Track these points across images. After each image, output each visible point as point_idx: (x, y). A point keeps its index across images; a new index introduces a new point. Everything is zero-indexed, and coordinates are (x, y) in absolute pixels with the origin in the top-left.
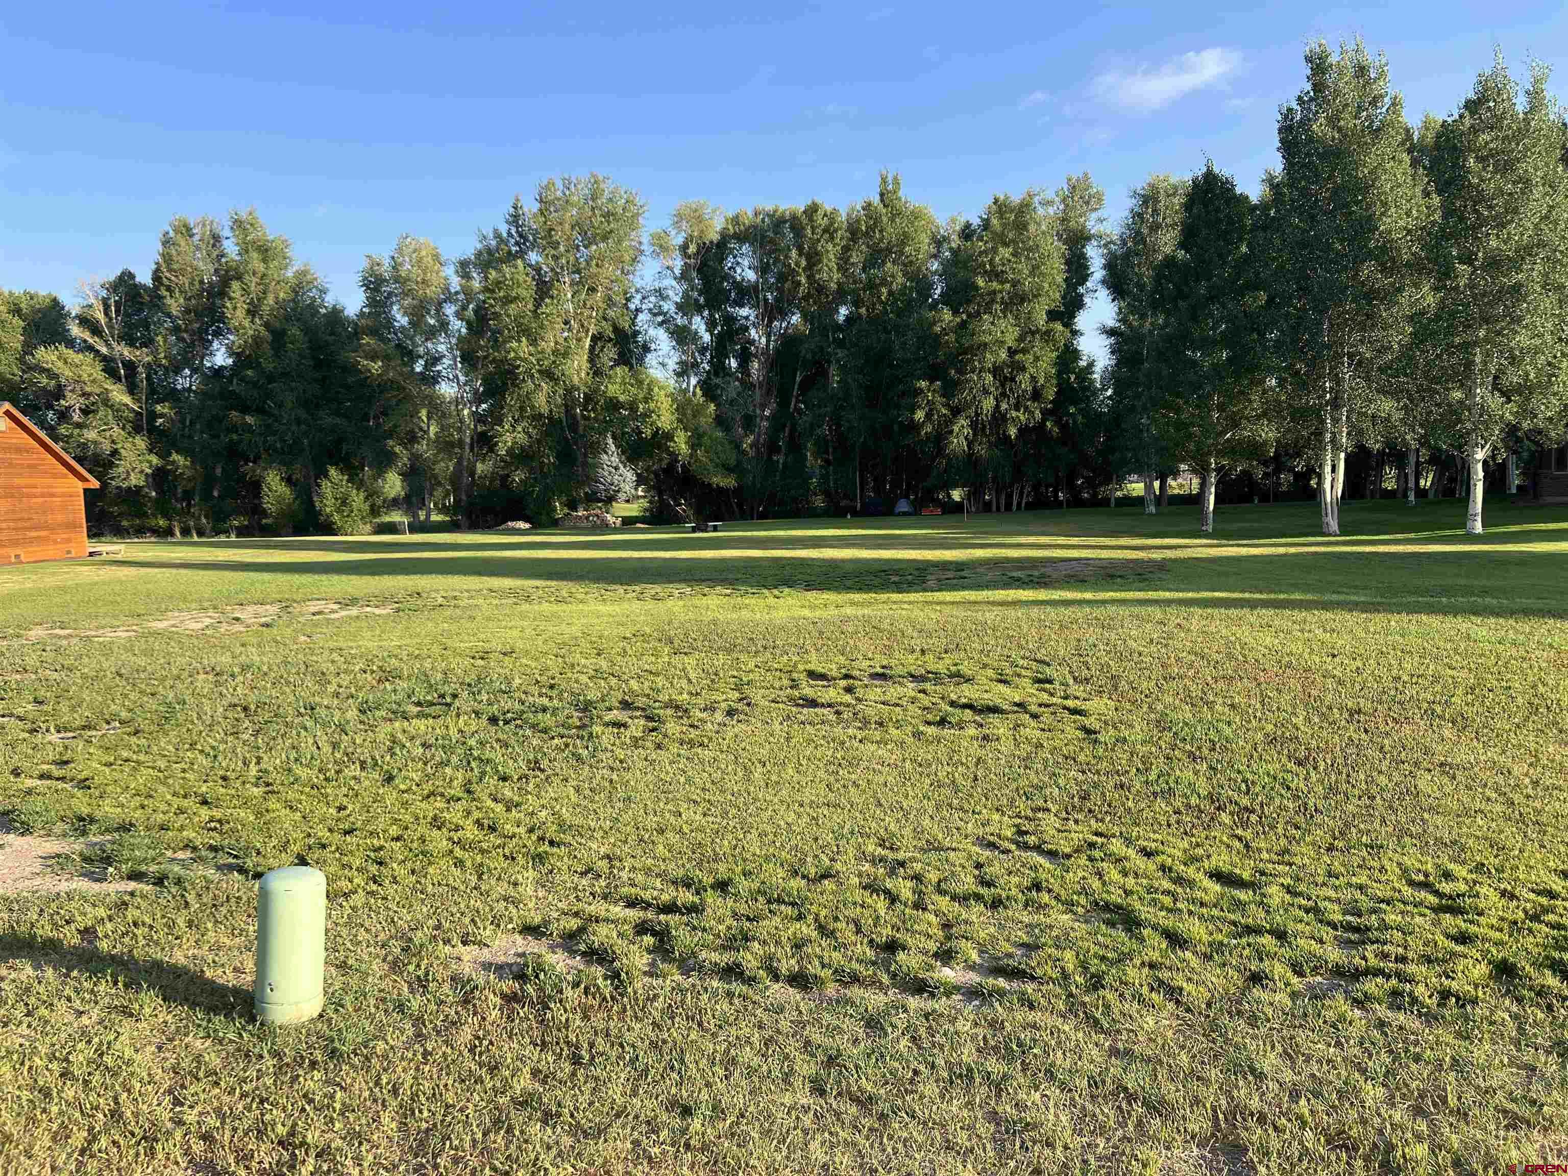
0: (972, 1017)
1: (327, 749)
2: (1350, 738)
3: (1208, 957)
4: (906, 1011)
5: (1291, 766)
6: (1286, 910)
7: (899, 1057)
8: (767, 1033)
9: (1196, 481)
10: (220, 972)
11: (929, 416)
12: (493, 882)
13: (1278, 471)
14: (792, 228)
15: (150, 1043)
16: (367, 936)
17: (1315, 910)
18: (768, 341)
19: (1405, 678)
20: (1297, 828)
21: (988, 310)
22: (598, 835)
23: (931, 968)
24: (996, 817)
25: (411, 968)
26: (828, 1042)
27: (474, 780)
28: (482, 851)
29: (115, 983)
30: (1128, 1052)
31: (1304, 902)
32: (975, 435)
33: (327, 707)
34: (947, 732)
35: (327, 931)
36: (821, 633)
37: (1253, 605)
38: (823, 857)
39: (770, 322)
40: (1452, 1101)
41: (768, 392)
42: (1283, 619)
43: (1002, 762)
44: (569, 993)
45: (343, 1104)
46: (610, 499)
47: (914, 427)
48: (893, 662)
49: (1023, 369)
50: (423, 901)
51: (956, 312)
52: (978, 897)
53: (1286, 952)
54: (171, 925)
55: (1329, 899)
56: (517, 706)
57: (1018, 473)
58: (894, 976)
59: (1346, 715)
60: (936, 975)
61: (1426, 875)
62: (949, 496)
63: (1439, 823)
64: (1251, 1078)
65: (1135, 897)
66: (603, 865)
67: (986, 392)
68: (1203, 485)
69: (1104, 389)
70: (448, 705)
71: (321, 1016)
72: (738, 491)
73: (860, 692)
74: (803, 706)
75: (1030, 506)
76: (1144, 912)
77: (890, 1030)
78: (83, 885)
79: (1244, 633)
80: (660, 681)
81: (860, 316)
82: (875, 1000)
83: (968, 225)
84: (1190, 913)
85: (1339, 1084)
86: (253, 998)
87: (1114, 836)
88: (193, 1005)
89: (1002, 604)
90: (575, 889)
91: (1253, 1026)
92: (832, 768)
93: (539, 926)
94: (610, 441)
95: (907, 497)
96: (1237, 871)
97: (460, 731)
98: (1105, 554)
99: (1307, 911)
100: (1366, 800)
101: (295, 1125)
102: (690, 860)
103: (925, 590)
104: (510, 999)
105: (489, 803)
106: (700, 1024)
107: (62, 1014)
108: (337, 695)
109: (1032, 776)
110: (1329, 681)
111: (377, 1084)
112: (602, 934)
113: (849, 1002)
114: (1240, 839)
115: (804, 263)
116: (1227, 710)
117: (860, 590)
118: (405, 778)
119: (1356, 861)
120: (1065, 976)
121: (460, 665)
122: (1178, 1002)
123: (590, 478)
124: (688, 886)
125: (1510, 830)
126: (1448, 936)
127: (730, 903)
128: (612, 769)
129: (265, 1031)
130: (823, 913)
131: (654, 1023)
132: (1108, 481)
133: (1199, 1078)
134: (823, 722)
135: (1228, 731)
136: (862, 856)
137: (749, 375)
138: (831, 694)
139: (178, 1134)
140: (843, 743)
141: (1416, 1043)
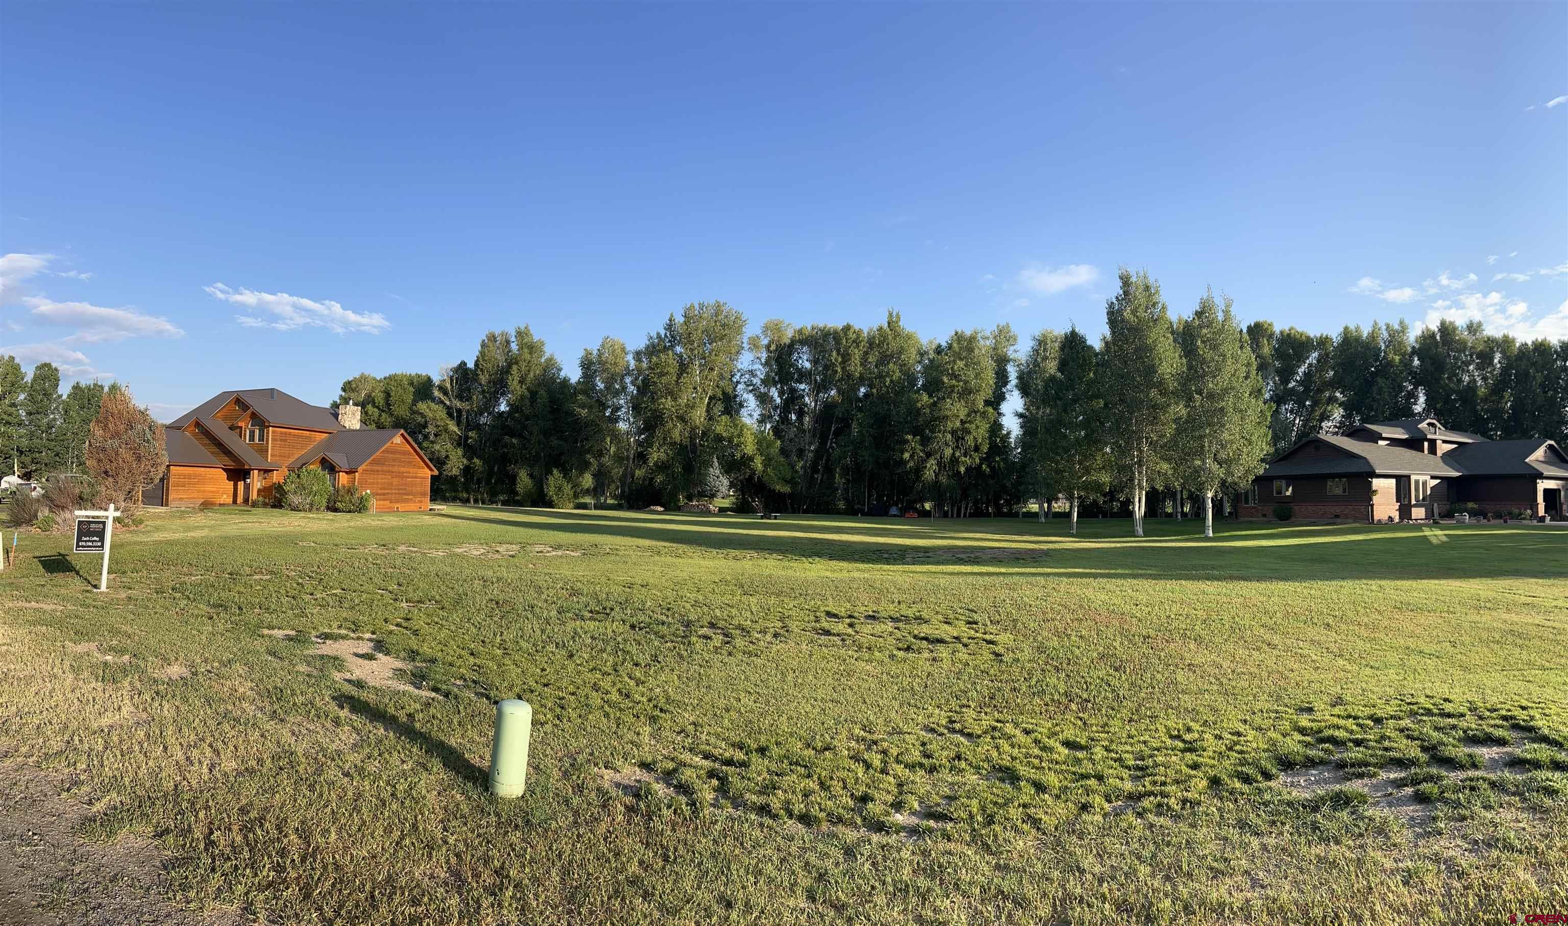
0: (911, 848)
1: (538, 632)
2: (1144, 653)
3: (1058, 797)
4: (870, 844)
5: (1111, 671)
6: (1104, 762)
7: (863, 877)
8: (782, 855)
9: (1068, 505)
10: (472, 756)
11: (912, 456)
12: (625, 731)
13: (1112, 500)
14: (834, 338)
15: (435, 789)
16: (552, 752)
17: (1119, 760)
18: (816, 405)
19: (1173, 616)
20: (1113, 709)
21: (950, 397)
22: (690, 708)
23: (888, 814)
24: (937, 711)
25: (575, 777)
26: (819, 863)
27: (619, 663)
28: (621, 710)
29: (421, 749)
30: (1006, 867)
31: (1114, 755)
32: (940, 470)
33: (541, 608)
34: (910, 655)
35: (530, 744)
36: (836, 587)
37: (1095, 576)
38: (827, 735)
39: (818, 394)
40: (1185, 867)
41: (814, 436)
42: (1111, 584)
43: (943, 675)
44: (665, 811)
45: (531, 857)
46: (713, 496)
47: (903, 462)
48: (881, 608)
49: (970, 433)
50: (584, 735)
51: (930, 396)
52: (921, 765)
53: (1102, 788)
54: (450, 722)
55: (1127, 752)
56: (647, 619)
57: (965, 495)
58: (864, 819)
59: (1142, 639)
60: (891, 819)
61: (1179, 731)
62: (923, 507)
63: (1186, 699)
64: (1077, 874)
65: (1018, 761)
66: (691, 728)
67: (947, 444)
68: (1071, 507)
69: (1016, 448)
70: (608, 614)
71: (523, 797)
72: (790, 496)
73: (858, 627)
74: (821, 634)
75: (971, 515)
76: (1022, 770)
77: (859, 857)
78: (410, 688)
79: (1090, 593)
80: (734, 611)
81: (873, 395)
82: (850, 835)
83: (939, 346)
84: (1050, 769)
85: (1126, 868)
86: (488, 777)
87: (1008, 722)
88: (458, 773)
89: (951, 574)
90: (673, 742)
91: (1081, 839)
92: (837, 676)
93: (650, 764)
94: (715, 460)
95: (897, 505)
96: (1078, 740)
97: (613, 631)
98: (1014, 545)
99: (1115, 761)
100: (1150, 690)
101: (504, 863)
102: (743, 731)
103: (904, 564)
104: (630, 809)
105: (627, 679)
106: (742, 844)
107: (395, 760)
108: (546, 601)
109: (961, 684)
110: (1134, 619)
111: (550, 848)
112: (687, 775)
113: (835, 836)
114: (1081, 719)
115: (840, 359)
116: (1077, 639)
117: (863, 562)
118: (580, 657)
119: (1143, 727)
120: (971, 816)
121: (616, 590)
122: (1038, 829)
123: (702, 482)
124: (741, 749)
125: (1220, 699)
126: (1188, 766)
127: (766, 762)
128: (701, 666)
129: (493, 798)
130: (823, 774)
131: (714, 840)
132: (1018, 502)
133: (1047, 879)
134: (833, 646)
135: (1077, 652)
136: (851, 737)
137: (803, 425)
138: (841, 627)
139: (444, 849)
140: (845, 660)
141: (1169, 834)
